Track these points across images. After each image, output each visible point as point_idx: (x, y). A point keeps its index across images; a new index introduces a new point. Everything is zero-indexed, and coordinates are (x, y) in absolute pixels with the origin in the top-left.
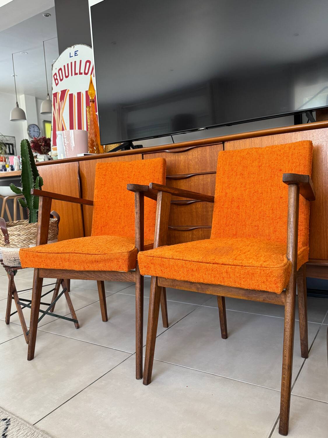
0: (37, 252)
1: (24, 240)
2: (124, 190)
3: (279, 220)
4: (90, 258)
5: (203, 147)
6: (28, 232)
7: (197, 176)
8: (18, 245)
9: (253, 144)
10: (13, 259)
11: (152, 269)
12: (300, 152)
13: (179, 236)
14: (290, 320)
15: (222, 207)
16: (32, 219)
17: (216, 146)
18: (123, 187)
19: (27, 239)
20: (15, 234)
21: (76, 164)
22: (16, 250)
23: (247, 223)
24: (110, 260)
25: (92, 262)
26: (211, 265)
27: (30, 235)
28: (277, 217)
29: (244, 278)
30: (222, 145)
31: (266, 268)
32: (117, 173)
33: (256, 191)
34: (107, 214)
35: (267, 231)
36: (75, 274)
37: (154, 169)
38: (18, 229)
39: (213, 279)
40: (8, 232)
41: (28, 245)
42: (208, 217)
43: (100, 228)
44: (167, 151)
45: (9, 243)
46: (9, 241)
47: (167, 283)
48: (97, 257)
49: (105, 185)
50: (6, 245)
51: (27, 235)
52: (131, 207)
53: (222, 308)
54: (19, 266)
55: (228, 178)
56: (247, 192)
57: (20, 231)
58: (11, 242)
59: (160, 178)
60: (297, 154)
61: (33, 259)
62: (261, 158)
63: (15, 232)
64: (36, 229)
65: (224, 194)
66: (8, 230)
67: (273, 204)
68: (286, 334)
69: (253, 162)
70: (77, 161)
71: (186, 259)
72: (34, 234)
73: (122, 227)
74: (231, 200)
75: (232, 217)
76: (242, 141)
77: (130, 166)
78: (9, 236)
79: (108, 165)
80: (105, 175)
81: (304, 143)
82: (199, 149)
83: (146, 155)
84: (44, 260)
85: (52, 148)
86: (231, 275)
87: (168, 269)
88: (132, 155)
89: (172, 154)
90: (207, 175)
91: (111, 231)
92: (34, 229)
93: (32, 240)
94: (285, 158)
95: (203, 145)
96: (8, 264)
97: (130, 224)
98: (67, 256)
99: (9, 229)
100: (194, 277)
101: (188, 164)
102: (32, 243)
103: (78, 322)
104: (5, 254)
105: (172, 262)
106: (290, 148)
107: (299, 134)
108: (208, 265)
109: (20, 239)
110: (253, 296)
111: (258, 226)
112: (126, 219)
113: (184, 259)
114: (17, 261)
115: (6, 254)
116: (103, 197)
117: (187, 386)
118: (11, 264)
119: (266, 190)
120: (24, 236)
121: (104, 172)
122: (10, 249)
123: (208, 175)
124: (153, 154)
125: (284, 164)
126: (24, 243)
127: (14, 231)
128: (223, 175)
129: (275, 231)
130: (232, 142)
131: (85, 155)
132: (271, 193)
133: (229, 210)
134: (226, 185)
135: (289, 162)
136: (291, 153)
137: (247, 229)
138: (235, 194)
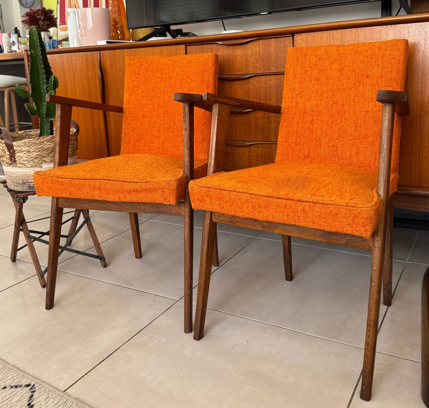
0: (57, 177)
1: (36, 158)
2: (163, 94)
3: (363, 139)
4: (127, 186)
5: (266, 40)
6: (40, 147)
7: (257, 77)
8: (27, 165)
9: (331, 38)
10: (22, 181)
11: (208, 202)
12: (392, 55)
13: (233, 152)
14: (378, 268)
15: (292, 120)
16: (43, 129)
17: (283, 39)
18: (162, 91)
19: (39, 157)
20: (23, 150)
21: (96, 54)
22: (24, 170)
23: (323, 142)
24: (154, 190)
25: (130, 192)
26: (284, 201)
27: (43, 151)
28: (361, 136)
29: (324, 218)
30: (292, 38)
31: (353, 208)
32: (155, 71)
33: (335, 101)
34: (141, 124)
35: (348, 154)
36: (106, 204)
37: (203, 68)
38: (27, 144)
39: (285, 218)
40: (14, 147)
41: (40, 164)
42: (270, 130)
43: (132, 142)
44: (220, 43)
45: (15, 161)
46: (16, 159)
47: (224, 219)
48: (137, 186)
49: (138, 86)
50: (11, 164)
51: (39, 151)
52: (174, 116)
53: (287, 245)
54: (29, 190)
55: (299, 84)
56: (323, 103)
57: (31, 146)
58: (18, 161)
59: (211, 80)
60: (389, 56)
61: (52, 186)
62: (343, 59)
63: (23, 148)
64: (50, 143)
65: (294, 104)
66: (14, 145)
67: (356, 119)
68: (373, 285)
69: (332, 64)
70: (98, 51)
71: (251, 192)
72: (48, 150)
73: (161, 143)
74: (302, 113)
75: (303, 134)
76: (317, 34)
77: (171, 62)
78: (15, 152)
79: (142, 60)
80: (138, 74)
81: (399, 43)
82: (261, 42)
83: (191, 46)
84: (67, 188)
85: (59, 28)
86: (309, 214)
87: (228, 204)
88: (171, 46)
89: (225, 47)
90: (270, 76)
91: (147, 148)
92: (48, 143)
93: (45, 158)
94: (373, 61)
95: (266, 37)
96: (15, 188)
97: (172, 138)
98: (97, 183)
99: (16, 144)
100: (261, 214)
101: (247, 61)
102: (46, 161)
103: (105, 260)
104: (10, 175)
105: (233, 195)
106: (380, 48)
107: (391, 28)
108: (280, 201)
109: (30, 157)
110: (333, 238)
111: (337, 147)
112: (166, 132)
113: (250, 192)
114: (26, 185)
115: (12, 175)
116: (136, 103)
117: (248, 342)
118: (19, 188)
119: (348, 101)
120: (35, 153)
121: (138, 69)
122: (17, 169)
123: (272, 76)
124: (200, 46)
125: (372, 69)
126: (36, 161)
127: (22, 146)
128: (294, 79)
129: (358, 154)
130: (304, 35)
131: (107, 42)
132: (355, 105)
133: (301, 125)
134: (298, 92)
135: (378, 66)
136: (381, 55)
137: (323, 150)
138: (308, 105)
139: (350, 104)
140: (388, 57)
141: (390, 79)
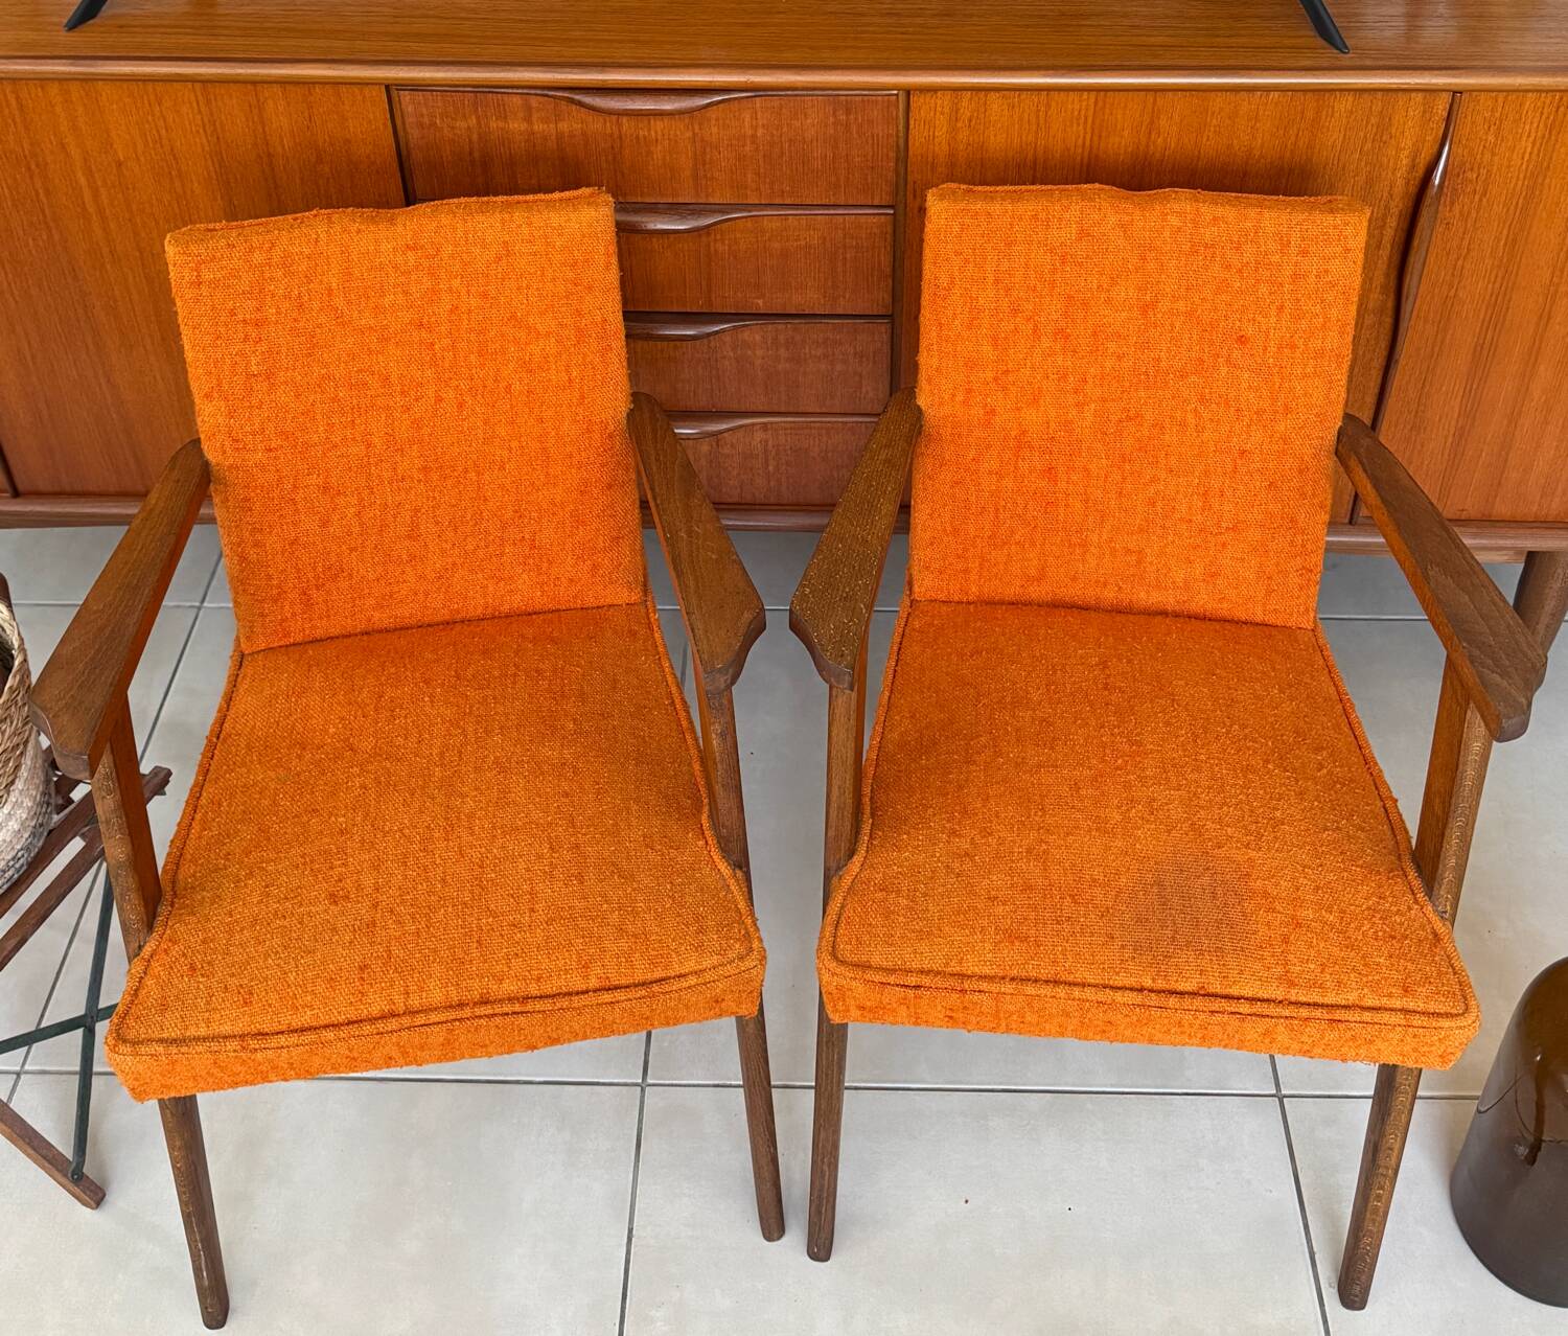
23: (1095, 538)
28: (1224, 523)
33: (1131, 414)
35: (1179, 576)
52: (472, 475)
55: (995, 345)
60: (1318, 275)
62: (1151, 266)
65: (977, 412)
67: (1206, 473)
69: (1113, 282)
74: (1013, 443)
75: (1019, 510)
94: (1263, 289)
97: (481, 553)
112: (450, 534)
119: (1178, 414)
125: (1259, 318)
132: (1200, 430)
133: (1008, 483)
134: (989, 375)
135: (1281, 308)
136: (1288, 271)
137: (1093, 562)
138: (1031, 417)
139: (1183, 424)
140: (1312, 279)
141: (1320, 354)
